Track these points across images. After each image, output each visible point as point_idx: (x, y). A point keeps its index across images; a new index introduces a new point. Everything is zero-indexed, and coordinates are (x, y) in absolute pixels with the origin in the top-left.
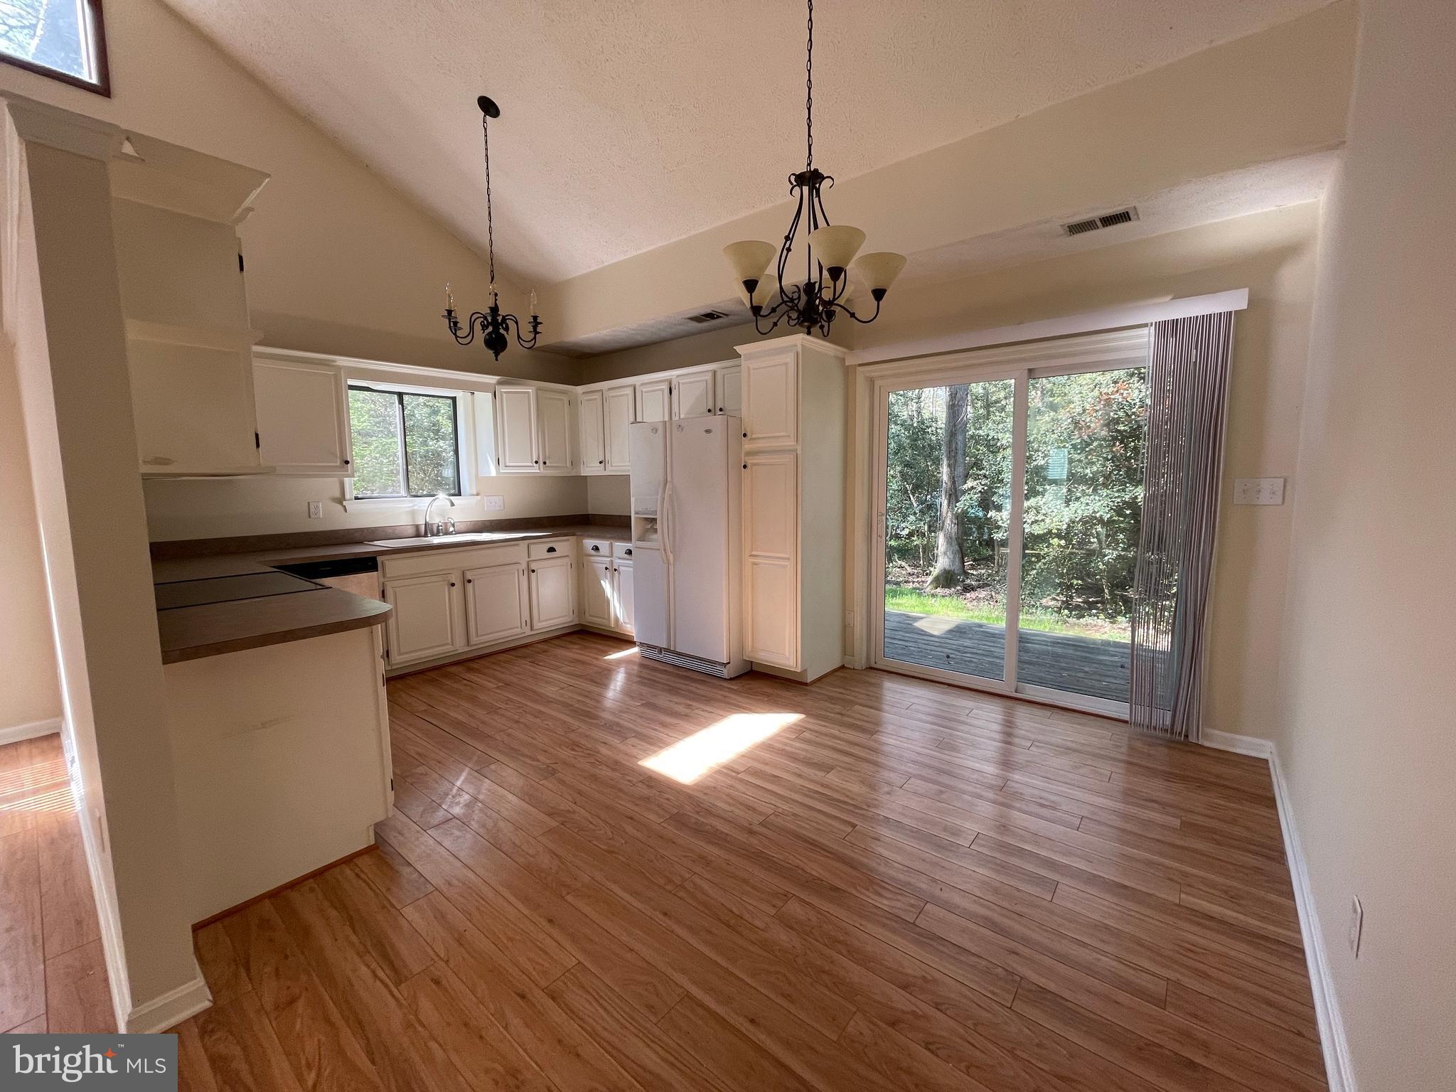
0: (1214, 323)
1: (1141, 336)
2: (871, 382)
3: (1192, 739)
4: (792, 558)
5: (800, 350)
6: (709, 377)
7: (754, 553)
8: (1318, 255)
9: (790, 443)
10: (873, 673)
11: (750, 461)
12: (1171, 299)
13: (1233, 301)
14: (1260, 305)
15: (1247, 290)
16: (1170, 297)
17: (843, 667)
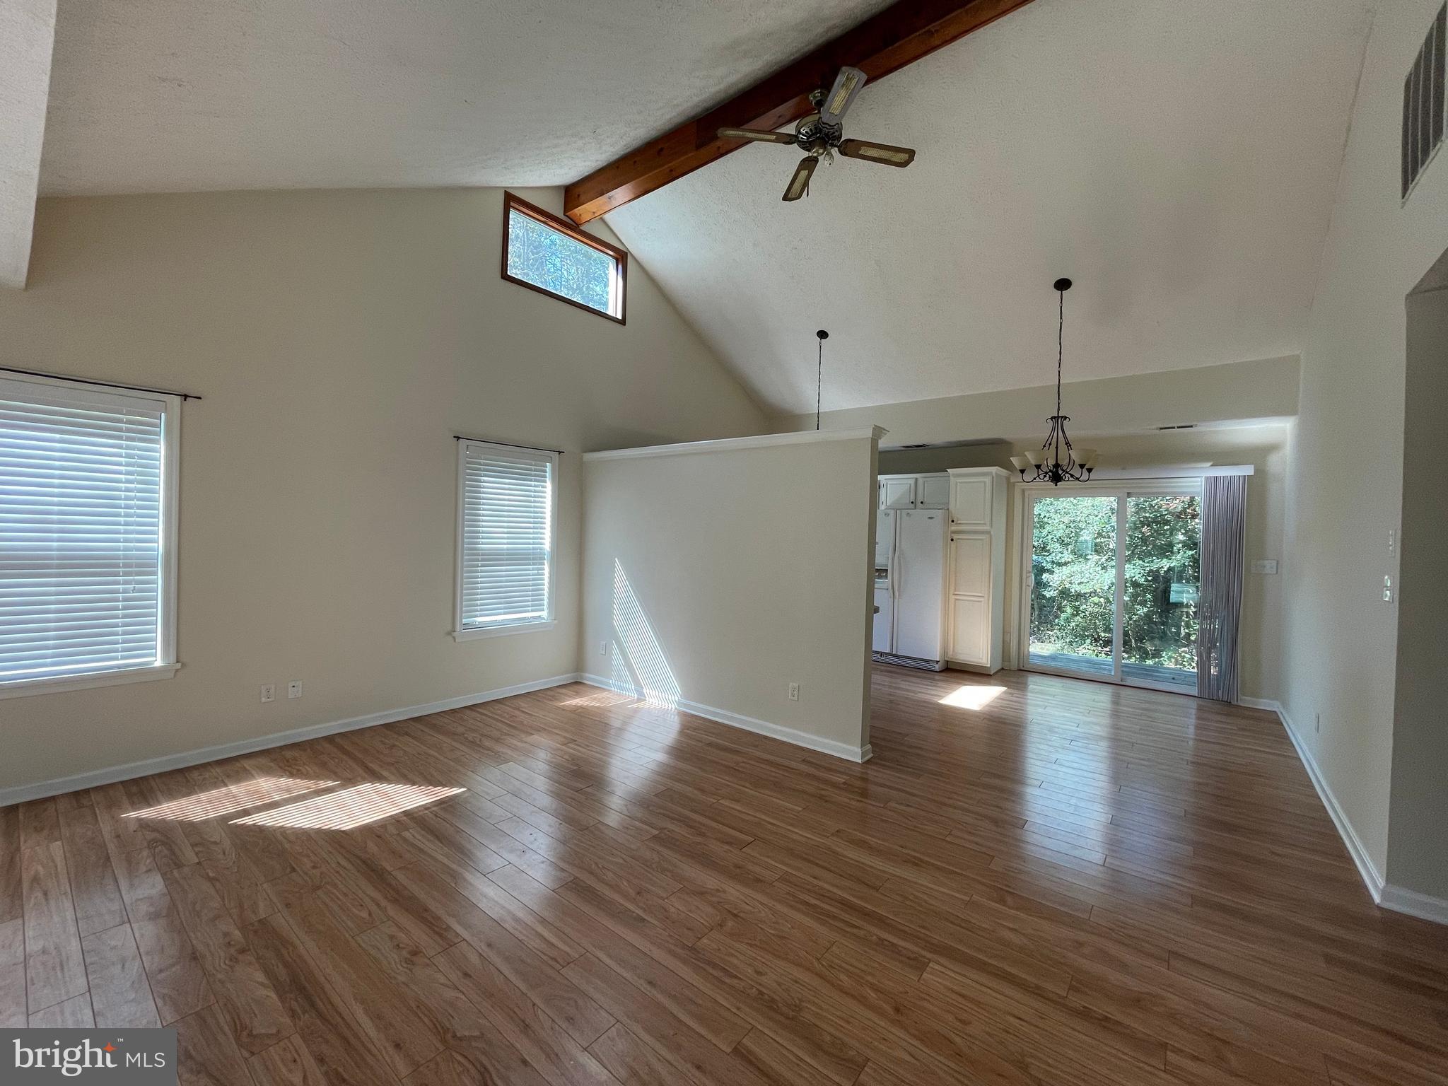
0: (1237, 479)
1: (1197, 482)
2: (1023, 491)
3: (1234, 702)
4: (986, 596)
5: (994, 475)
6: (912, 482)
7: (956, 593)
8: (1289, 450)
9: (987, 528)
10: (1021, 673)
11: (955, 537)
12: (1212, 466)
13: (1248, 470)
14: (1261, 473)
15: (1253, 466)
16: (1210, 464)
17: (1003, 669)
